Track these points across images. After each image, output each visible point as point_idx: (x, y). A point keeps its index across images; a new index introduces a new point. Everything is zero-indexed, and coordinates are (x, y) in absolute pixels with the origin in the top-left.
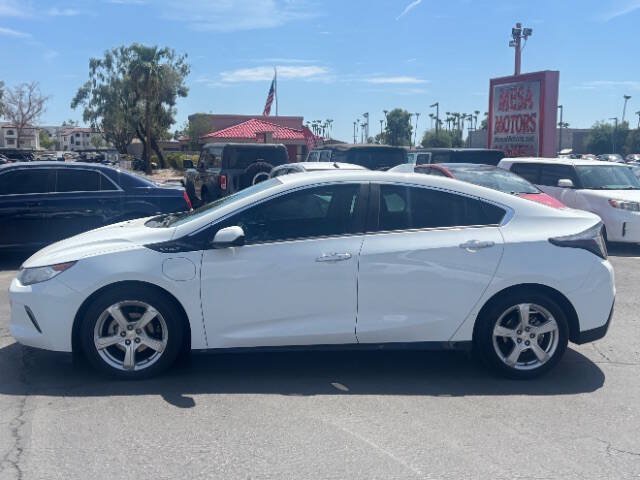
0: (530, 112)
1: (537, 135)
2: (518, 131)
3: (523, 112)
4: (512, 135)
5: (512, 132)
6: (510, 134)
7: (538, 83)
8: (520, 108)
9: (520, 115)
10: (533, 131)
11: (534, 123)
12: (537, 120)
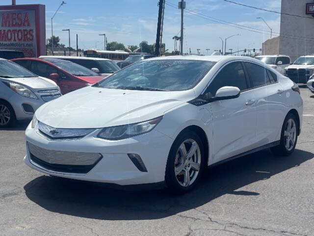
0: (28, 29)
1: (34, 42)
2: (20, 40)
3: (22, 28)
4: (14, 42)
5: (15, 40)
6: (12, 41)
7: (33, 12)
8: (20, 26)
9: (20, 30)
10: (32, 40)
11: (31, 35)
12: (34, 34)
